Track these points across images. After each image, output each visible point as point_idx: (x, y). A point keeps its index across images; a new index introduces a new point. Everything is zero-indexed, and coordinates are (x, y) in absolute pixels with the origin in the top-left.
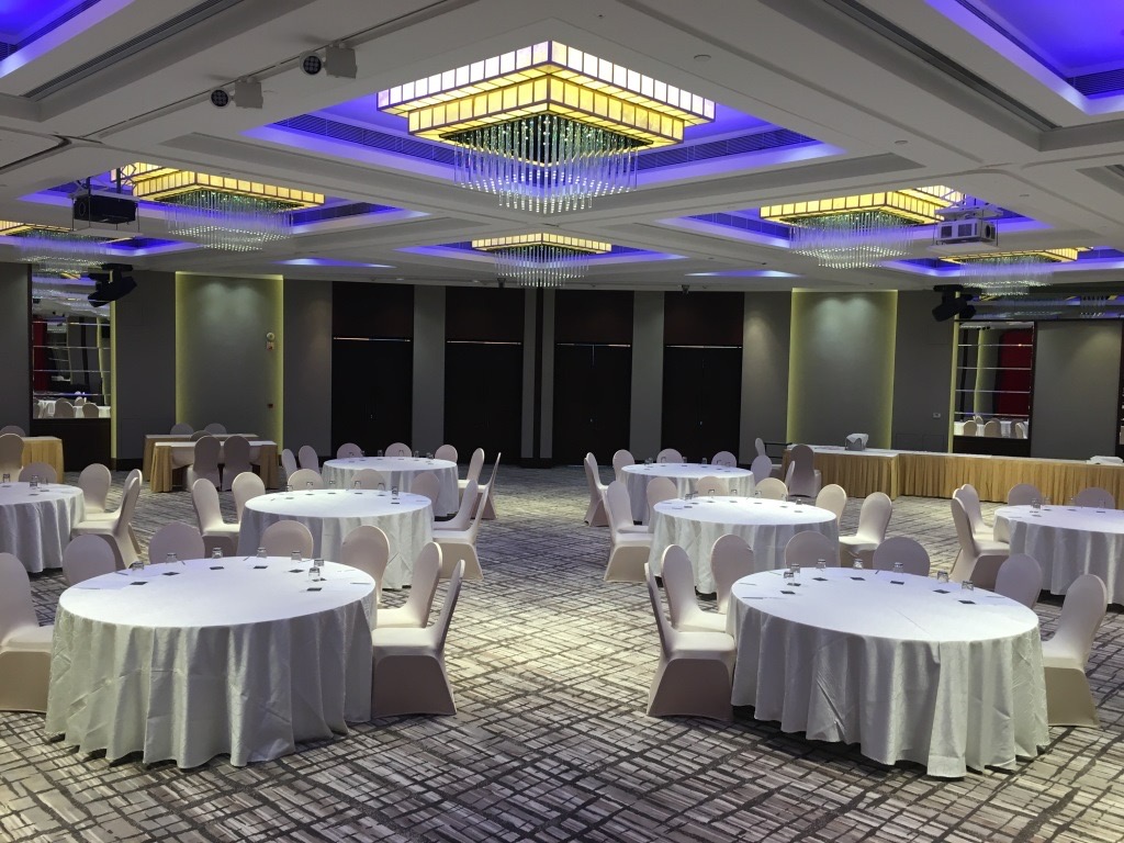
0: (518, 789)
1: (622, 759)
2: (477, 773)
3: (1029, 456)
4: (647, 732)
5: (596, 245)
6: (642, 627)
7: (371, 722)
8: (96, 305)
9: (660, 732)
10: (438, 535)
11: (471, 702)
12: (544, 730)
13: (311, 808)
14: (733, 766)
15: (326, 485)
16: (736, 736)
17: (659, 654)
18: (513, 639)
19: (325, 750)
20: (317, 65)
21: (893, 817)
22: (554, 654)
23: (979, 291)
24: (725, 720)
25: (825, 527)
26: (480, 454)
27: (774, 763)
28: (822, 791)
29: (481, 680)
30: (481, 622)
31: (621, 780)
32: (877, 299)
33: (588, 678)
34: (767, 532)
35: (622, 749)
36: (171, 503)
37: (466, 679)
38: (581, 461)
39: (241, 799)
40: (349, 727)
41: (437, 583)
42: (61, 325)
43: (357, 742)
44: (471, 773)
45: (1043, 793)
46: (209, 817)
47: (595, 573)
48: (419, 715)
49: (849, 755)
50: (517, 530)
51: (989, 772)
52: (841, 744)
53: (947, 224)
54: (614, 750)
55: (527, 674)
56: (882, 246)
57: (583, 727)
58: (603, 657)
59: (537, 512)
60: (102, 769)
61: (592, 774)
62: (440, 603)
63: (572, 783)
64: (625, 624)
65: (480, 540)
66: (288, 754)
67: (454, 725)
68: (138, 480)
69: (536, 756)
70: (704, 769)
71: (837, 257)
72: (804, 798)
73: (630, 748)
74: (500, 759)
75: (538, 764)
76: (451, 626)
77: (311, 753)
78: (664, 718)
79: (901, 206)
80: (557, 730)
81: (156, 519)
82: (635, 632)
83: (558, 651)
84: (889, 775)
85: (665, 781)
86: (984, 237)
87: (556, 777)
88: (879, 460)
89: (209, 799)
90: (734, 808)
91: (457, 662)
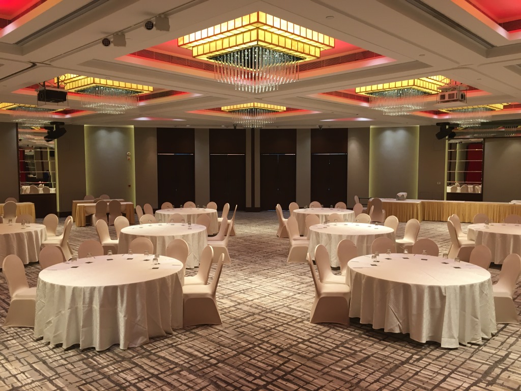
0: (252, 357)
1: (299, 343)
2: (233, 350)
3: (482, 201)
4: (310, 330)
5: (279, 107)
6: (306, 283)
7: (183, 328)
8: (48, 141)
9: (316, 330)
10: (211, 243)
11: (229, 318)
12: (263, 330)
13: (157, 367)
14: (351, 345)
15: (157, 222)
16: (352, 331)
17: (314, 295)
18: (246, 290)
19: (163, 341)
20: (151, 25)
21: (426, 366)
22: (266, 296)
23: (458, 125)
24: (346, 324)
25: (389, 235)
26: (227, 206)
27: (370, 343)
28: (392, 355)
29: (234, 309)
30: (231, 282)
31: (300, 352)
32: (410, 130)
33: (282, 306)
34: (362, 238)
35: (299, 338)
36: (85, 231)
37: (226, 308)
38: (274, 208)
39: (126, 364)
40: (173, 331)
41: (211, 265)
42: (31, 151)
43: (177, 337)
44: (230, 350)
45: (495, 354)
46: (112, 372)
47: (283, 259)
48: (205, 325)
49: (404, 339)
50: (245, 240)
51: (469, 345)
52: (401, 334)
53: (443, 94)
54: (296, 339)
55: (254, 305)
56: (413, 105)
57: (281, 329)
58: (288, 297)
59: (254, 232)
60: (61, 352)
61: (287, 350)
62: (213, 274)
63: (277, 354)
64: (298, 282)
65: (229, 245)
66: (146, 344)
67: (221, 329)
68: (71, 221)
69: (260, 342)
70: (338, 347)
71: (392, 111)
72: (385, 358)
73: (303, 338)
74: (244, 344)
75: (261, 346)
76: (219, 284)
77: (156, 343)
78: (318, 324)
79: (421, 86)
80: (269, 330)
81: (79, 239)
82: (303, 285)
83: (268, 295)
84: (423, 347)
85: (320, 352)
86: (460, 99)
87: (270, 351)
88: (413, 204)
89: (111, 365)
90: (352, 364)
91: (221, 300)
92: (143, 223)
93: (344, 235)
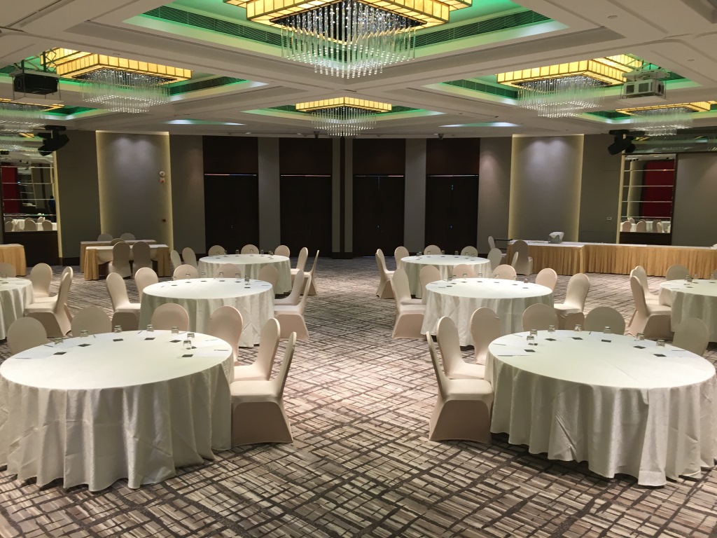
0: (339, 502)
1: (414, 476)
2: (309, 490)
3: (670, 244)
4: (431, 453)
5: (381, 105)
6: (421, 372)
7: (232, 451)
8: (44, 154)
9: (440, 453)
10: (278, 309)
11: (304, 432)
12: (356, 453)
13: (185, 522)
14: (495, 480)
15: (200, 275)
16: (495, 455)
17: (436, 392)
18: (331, 382)
19: (198, 473)
21: (617, 520)
22: (361, 394)
23: (640, 133)
24: (486, 443)
25: (545, 299)
26: (305, 251)
27: (525, 477)
28: (562, 499)
29: (311, 415)
30: (309, 370)
31: (415, 493)
32: (569, 140)
33: (386, 411)
34: (505, 303)
35: (413, 467)
36: (97, 288)
37: (299, 414)
38: (374, 254)
39: (135, 517)
40: (215, 454)
43: (221, 466)
44: (304, 490)
46: (110, 532)
47: (385, 332)
48: (265, 444)
49: (579, 470)
50: (331, 303)
51: (681, 480)
52: (574, 462)
53: (630, 84)
54: (408, 469)
55: (342, 410)
57: (384, 450)
58: (395, 395)
59: (344, 290)
60: (33, 493)
61: (394, 488)
62: (281, 357)
63: (379, 497)
64: (409, 369)
65: (307, 311)
66: (170, 478)
67: (291, 451)
68: (69, 275)
69: (352, 475)
70: (474, 484)
72: (550, 505)
73: (419, 467)
74: (326, 478)
75: (353, 481)
76: (289, 374)
77: (187, 477)
78: (442, 442)
80: (365, 453)
81: (87, 299)
82: (416, 376)
83: (363, 391)
84: (610, 484)
85: (447, 494)
86: (657, 92)
87: (367, 492)
88: (572, 249)
89: (111, 517)
90: (500, 515)
91: (292, 401)
92: (177, 278)
93: (479, 299)
